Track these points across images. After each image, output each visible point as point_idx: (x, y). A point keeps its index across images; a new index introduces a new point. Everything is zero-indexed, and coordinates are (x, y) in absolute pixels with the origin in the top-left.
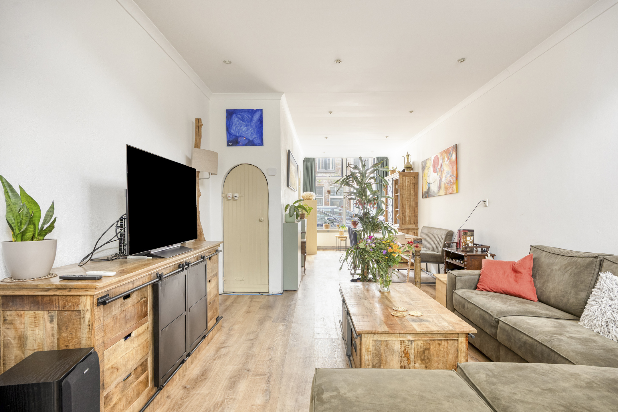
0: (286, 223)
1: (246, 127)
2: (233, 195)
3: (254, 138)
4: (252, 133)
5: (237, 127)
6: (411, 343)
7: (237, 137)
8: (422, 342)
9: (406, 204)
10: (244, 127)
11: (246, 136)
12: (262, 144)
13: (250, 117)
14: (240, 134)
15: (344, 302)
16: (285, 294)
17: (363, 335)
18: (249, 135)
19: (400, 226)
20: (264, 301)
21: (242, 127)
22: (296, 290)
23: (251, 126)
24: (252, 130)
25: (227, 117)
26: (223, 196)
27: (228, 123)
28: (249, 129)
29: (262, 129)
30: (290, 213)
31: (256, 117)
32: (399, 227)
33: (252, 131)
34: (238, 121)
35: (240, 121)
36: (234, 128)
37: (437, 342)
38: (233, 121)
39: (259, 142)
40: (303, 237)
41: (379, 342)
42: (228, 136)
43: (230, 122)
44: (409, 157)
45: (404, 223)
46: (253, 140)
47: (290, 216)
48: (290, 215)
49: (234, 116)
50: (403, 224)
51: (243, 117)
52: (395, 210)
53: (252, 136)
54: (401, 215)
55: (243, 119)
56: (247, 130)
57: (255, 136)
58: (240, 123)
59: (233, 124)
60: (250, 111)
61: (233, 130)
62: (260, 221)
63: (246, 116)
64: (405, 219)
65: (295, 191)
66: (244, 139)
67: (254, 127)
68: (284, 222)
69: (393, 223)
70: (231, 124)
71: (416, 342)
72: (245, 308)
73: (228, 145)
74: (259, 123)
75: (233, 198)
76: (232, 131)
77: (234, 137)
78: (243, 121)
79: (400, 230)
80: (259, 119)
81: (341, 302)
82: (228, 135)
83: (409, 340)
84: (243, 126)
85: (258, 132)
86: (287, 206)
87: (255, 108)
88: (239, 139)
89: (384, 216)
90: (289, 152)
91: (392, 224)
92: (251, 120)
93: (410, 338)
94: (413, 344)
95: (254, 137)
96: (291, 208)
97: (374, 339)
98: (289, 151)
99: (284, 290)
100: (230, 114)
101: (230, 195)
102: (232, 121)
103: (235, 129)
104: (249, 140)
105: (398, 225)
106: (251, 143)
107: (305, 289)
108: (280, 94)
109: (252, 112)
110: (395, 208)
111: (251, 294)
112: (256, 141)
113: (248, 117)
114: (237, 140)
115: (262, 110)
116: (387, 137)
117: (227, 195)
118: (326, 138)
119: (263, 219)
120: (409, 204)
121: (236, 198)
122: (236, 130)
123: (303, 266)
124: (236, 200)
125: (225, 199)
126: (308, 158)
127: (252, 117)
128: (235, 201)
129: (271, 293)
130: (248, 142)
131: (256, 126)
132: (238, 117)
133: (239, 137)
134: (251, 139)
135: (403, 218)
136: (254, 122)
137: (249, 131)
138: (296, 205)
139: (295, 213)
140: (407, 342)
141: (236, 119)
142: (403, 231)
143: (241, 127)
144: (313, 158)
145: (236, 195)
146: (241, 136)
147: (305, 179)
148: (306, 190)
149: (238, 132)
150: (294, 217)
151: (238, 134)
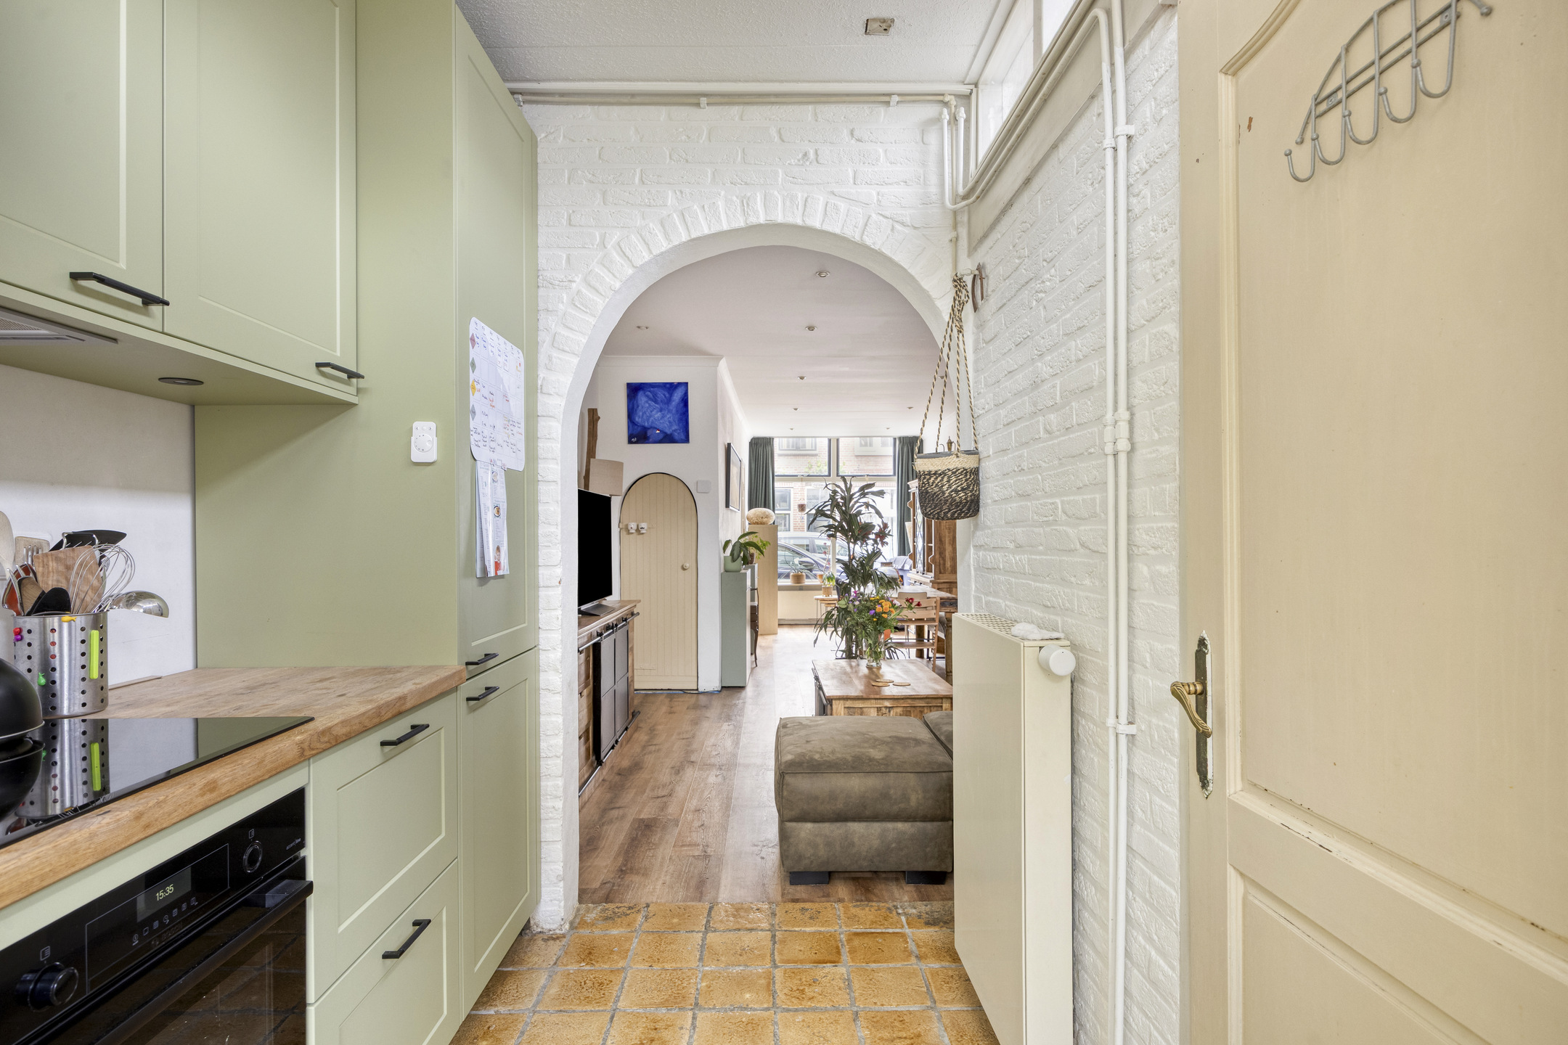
0: (726, 571)
1: (661, 411)
2: (638, 526)
3: (675, 431)
4: (670, 422)
5: (645, 413)
6: (889, 711)
7: (645, 429)
8: (901, 709)
9: (947, 534)
10: (658, 412)
11: (661, 427)
12: (686, 440)
13: (667, 395)
14: (650, 423)
15: (817, 678)
16: (725, 692)
17: (833, 701)
18: (666, 425)
19: (935, 577)
20: (693, 700)
21: (653, 413)
22: (743, 688)
23: (669, 411)
24: (670, 417)
25: (628, 396)
26: (621, 527)
27: (631, 406)
28: (666, 416)
29: (688, 416)
30: (732, 554)
31: (677, 396)
32: (933, 579)
33: (671, 419)
34: (647, 402)
35: (650, 402)
36: (641, 413)
37: (919, 709)
38: (639, 402)
39: (683, 437)
40: (753, 600)
41: (852, 710)
42: (631, 428)
43: (633, 403)
44: (951, 445)
45: (942, 571)
46: (671, 434)
47: (734, 560)
48: (733, 558)
49: (641, 393)
50: (940, 573)
51: (655, 395)
52: (928, 546)
53: (670, 426)
54: (937, 556)
55: (656, 399)
56: (663, 417)
57: (675, 427)
58: (650, 406)
59: (638, 406)
60: (668, 386)
61: (639, 417)
62: (684, 569)
63: (661, 394)
64: (944, 564)
65: (735, 512)
66: (658, 432)
67: (674, 411)
68: (722, 571)
69: (924, 570)
70: (635, 407)
71: (895, 710)
72: (664, 709)
73: (630, 442)
74: (682, 405)
75: (638, 530)
76: (637, 419)
77: (639, 429)
78: (656, 402)
79: (936, 585)
80: (683, 400)
81: (813, 681)
82: (631, 425)
83: (886, 707)
84: (655, 411)
85: (680, 420)
86: (727, 543)
87: (675, 380)
88: (649, 433)
89: (910, 557)
90: (728, 449)
91: (923, 574)
92: (669, 401)
93: (887, 704)
94: (892, 712)
95: (673, 429)
96: (734, 546)
97: (847, 706)
98: (729, 445)
99: (722, 687)
100: (634, 390)
101: (633, 526)
102: (637, 402)
103: (642, 415)
104: (665, 433)
105: (932, 574)
106: (668, 439)
107: (757, 686)
108: (719, 358)
109: (671, 387)
110: (928, 543)
111: (668, 692)
112: (676, 436)
113: (664, 395)
114: (646, 433)
115: (687, 383)
116: (910, 408)
117: (627, 525)
118: (796, 409)
119: (688, 565)
120: (951, 534)
121: (643, 531)
122: (645, 417)
123: (754, 652)
124: (643, 534)
125: (624, 533)
126: (758, 438)
127: (671, 395)
128: (641, 536)
129: (701, 689)
130: (664, 437)
131: (677, 411)
132: (647, 396)
133: (649, 429)
134: (669, 432)
135: (942, 562)
136: (673, 403)
137: (666, 419)
138: (742, 541)
139: (742, 555)
140: (884, 709)
141: (644, 399)
142: (941, 586)
143: (651, 412)
144: (770, 438)
145: (644, 525)
146: (651, 427)
147: (753, 481)
148: (754, 503)
149: (648, 420)
150: (740, 561)
151: (646, 424)
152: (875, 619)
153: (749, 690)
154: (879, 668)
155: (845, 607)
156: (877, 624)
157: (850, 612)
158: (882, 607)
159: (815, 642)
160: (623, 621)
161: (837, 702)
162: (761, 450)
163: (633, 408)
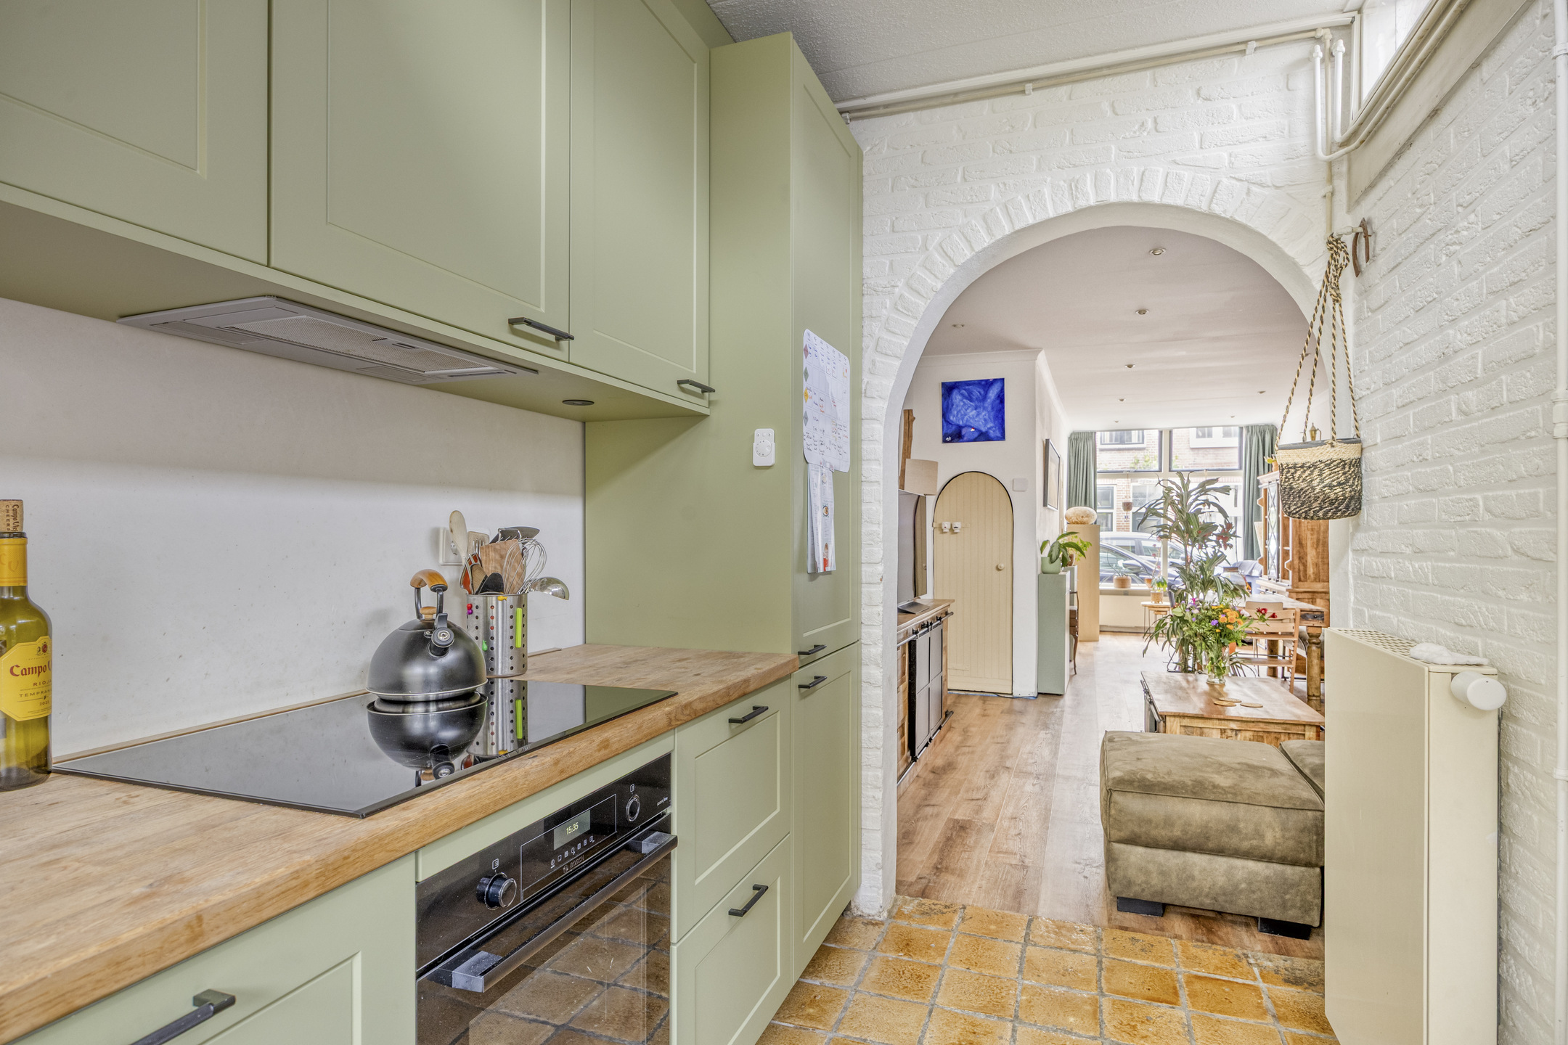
0: (1044, 573)
1: (976, 409)
2: (951, 525)
3: (989, 428)
4: (985, 420)
5: (960, 411)
6: (1236, 735)
7: (960, 428)
8: (1251, 733)
9: (1309, 536)
10: (972, 410)
11: (976, 425)
12: (1003, 438)
13: (982, 392)
14: (965, 422)
15: (1147, 692)
16: (1041, 698)
17: (1167, 718)
18: (981, 423)
19: (1293, 585)
20: (1006, 704)
21: (968, 411)
22: (1061, 695)
23: (985, 408)
24: (985, 415)
25: (943, 395)
26: (934, 526)
27: (945, 406)
28: (981, 414)
29: (1004, 413)
30: (1050, 555)
31: (993, 393)
32: (1290, 587)
33: (987, 417)
34: (962, 400)
35: (965, 400)
36: (955, 412)
37: (1273, 735)
38: (954, 401)
39: (998, 434)
40: (1072, 604)
41: (1190, 729)
42: (945, 427)
43: (948, 402)
44: (1315, 433)
45: (1302, 578)
46: (987, 432)
47: (1052, 562)
48: (1051, 559)
49: (955, 392)
50: (1300, 580)
51: (970, 393)
52: (1283, 550)
53: (984, 425)
54: (1296, 562)
55: (971, 397)
56: (978, 415)
57: (990, 425)
58: (965, 404)
59: (953, 405)
60: (983, 383)
61: (954, 416)
62: (998, 569)
63: (976, 392)
64: (1305, 571)
65: (1053, 511)
66: (973, 430)
67: (989, 409)
68: (1039, 572)
69: (1278, 578)
70: (950, 406)
71: (1243, 734)
72: (977, 711)
73: (945, 441)
74: (998, 401)
75: (952, 530)
76: (951, 418)
77: (954, 428)
78: (971, 400)
79: (1294, 595)
80: (999, 396)
81: (1142, 694)
82: (945, 424)
83: (1232, 730)
84: (970, 409)
85: (996, 417)
86: (1045, 543)
87: (991, 377)
88: (964, 431)
89: (1261, 562)
90: (1047, 445)
91: (1277, 581)
92: (984, 398)
93: (1234, 726)
94: (1239, 736)
95: (989, 426)
96: (1052, 547)
97: (1184, 724)
98: (1047, 441)
99: (1039, 693)
100: (949, 389)
101: (947, 525)
102: (951, 401)
103: (957, 413)
104: (980, 431)
105: (1290, 582)
106: (983, 436)
107: (1077, 694)
108: (1037, 351)
109: (987, 384)
110: (1283, 546)
111: (982, 694)
112: (992, 433)
113: (979, 392)
114: (960, 432)
115: (1003, 379)
116: (1261, 392)
117: (941, 525)
118: (1122, 400)
119: (1002, 565)
120: (1315, 536)
121: (956, 530)
122: (959, 416)
123: (1073, 658)
124: (956, 533)
125: (937, 532)
126: (1078, 433)
127: (986, 393)
128: (955, 535)
129: (1015, 694)
130: (979, 436)
131: (993, 408)
132: (962, 395)
133: (963, 427)
134: (984, 429)
135: (1302, 568)
136: (989, 400)
137: (981, 416)
138: (1061, 541)
139: (1061, 556)
140: (1229, 732)
141: (959, 397)
142: (1300, 596)
143: (966, 410)
144: (1092, 433)
145: (957, 524)
146: (966, 426)
148: (1074, 501)
149: (962, 419)
150: (1059, 562)
151: (961, 423)
152: (1218, 631)
153: (1068, 700)
154: (1223, 685)
155: (1181, 615)
156: (1221, 635)
157: (1187, 621)
158: (1227, 617)
159: (1144, 652)
160: (937, 620)
161: (1172, 719)
162: (1081, 445)
163: (948, 406)
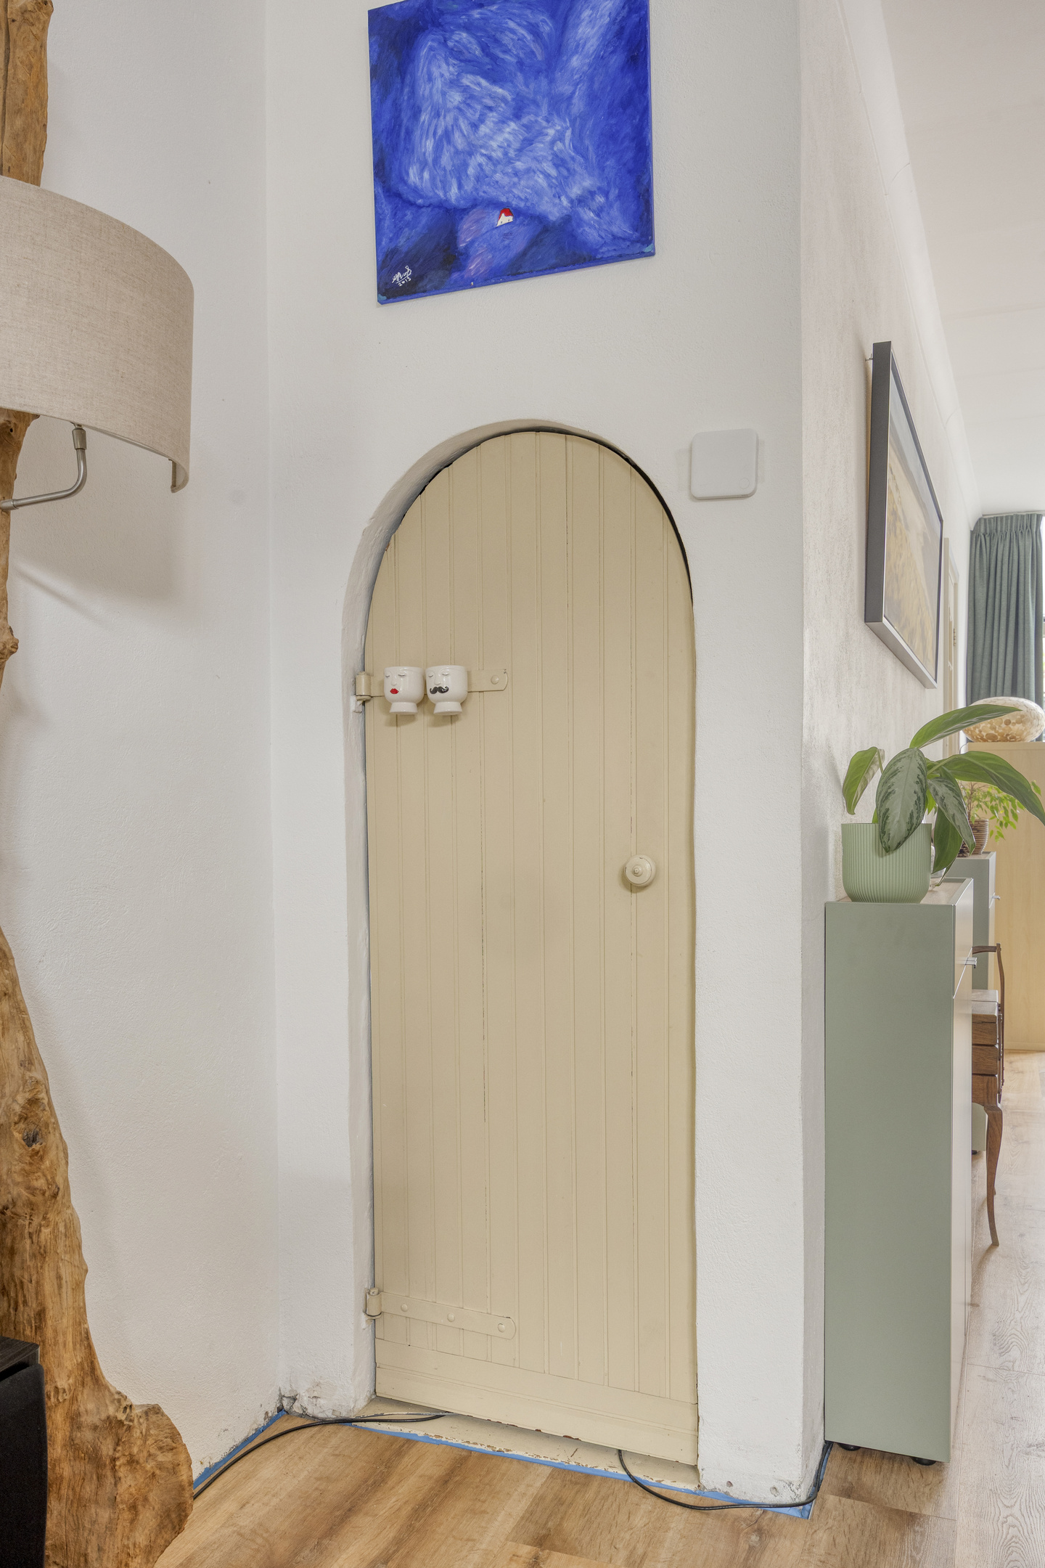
0: (854, 897)
1: (517, 116)
2: (422, 680)
3: (581, 201)
4: (559, 162)
5: (447, 135)
7: (450, 215)
10: (503, 121)
11: (519, 193)
12: (638, 238)
13: (547, 28)
14: (470, 186)
16: (838, 1494)
18: (540, 180)
21: (484, 129)
22: (931, 1463)
23: (558, 105)
24: (560, 138)
25: (375, 71)
26: (359, 688)
27: (387, 116)
28: (541, 133)
30: (882, 817)
33: (565, 147)
34: (454, 83)
35: (467, 80)
36: (430, 144)
38: (423, 89)
39: (621, 226)
42: (387, 223)
43: (397, 103)
46: (567, 220)
47: (887, 847)
48: (884, 832)
49: (427, 45)
53: (560, 187)
55: (494, 58)
56: (528, 143)
57: (583, 183)
58: (470, 97)
59: (416, 112)
61: (423, 165)
62: (631, 884)
66: (505, 219)
67: (578, 105)
68: (834, 891)
70: (406, 115)
73: (389, 293)
74: (616, 61)
75: (427, 699)
76: (413, 176)
77: (424, 218)
78: (494, 73)
80: (619, 34)
82: (388, 210)
84: (492, 117)
85: (612, 138)
86: (863, 763)
88: (467, 232)
90: (880, 369)
92: (556, 51)
95: (575, 191)
96: (890, 773)
98: (882, 354)
99: (828, 1445)
100: (399, 35)
101: (406, 682)
102: (413, 92)
103: (438, 149)
104: (540, 219)
106: (552, 248)
112: (592, 228)
113: (534, 30)
114: (452, 237)
117: (381, 681)
119: (648, 865)
121: (446, 705)
122: (446, 160)
124: (451, 718)
125: (373, 715)
126: (998, 519)
127: (564, 26)
128: (447, 729)
129: (713, 1479)
130: (534, 242)
131: (592, 98)
132: (457, 54)
133: (464, 211)
134: (553, 209)
136: (575, 62)
137: (540, 148)
138: (935, 752)
139: (929, 818)
141: (444, 70)
143: (475, 126)
144: (1030, 516)
145: (444, 675)
146: (475, 204)
147: (979, 651)
148: (984, 684)
149: (460, 171)
150: (920, 849)
151: (454, 192)
162: (1003, 549)
163: (397, 118)
